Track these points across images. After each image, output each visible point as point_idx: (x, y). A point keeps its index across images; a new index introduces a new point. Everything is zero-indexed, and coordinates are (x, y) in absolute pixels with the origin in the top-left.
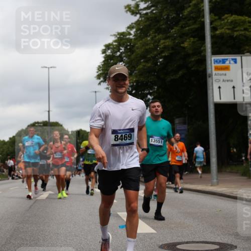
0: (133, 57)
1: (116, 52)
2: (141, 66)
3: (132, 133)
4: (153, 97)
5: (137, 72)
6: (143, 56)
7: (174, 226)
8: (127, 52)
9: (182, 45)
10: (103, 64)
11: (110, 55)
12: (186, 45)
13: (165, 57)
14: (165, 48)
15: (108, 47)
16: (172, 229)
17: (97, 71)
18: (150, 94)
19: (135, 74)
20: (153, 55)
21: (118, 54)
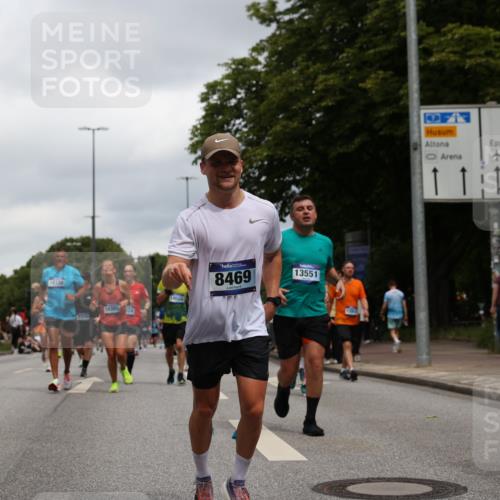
0: (262, 107)
1: (229, 98)
2: (278, 128)
3: (251, 270)
4: (301, 189)
5: (270, 138)
6: (283, 107)
7: (341, 447)
8: (251, 99)
9: (361, 85)
10: (202, 121)
11: (216, 105)
12: (369, 84)
13: (327, 110)
14: (327, 90)
15: (212, 88)
16: (339, 453)
17: (190, 136)
18: (297, 184)
19: (266, 142)
20: (303, 106)
21: (233, 102)
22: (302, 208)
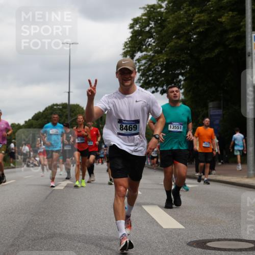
0: (164, 32)
1: (146, 27)
2: (172, 44)
3: (137, 125)
4: (184, 78)
5: (167, 49)
6: (175, 32)
7: (204, 221)
8: (157, 27)
9: (219, 20)
10: (130, 39)
11: (138, 30)
12: (223, 19)
13: (199, 34)
14: (200, 23)
15: (136, 21)
16: (202, 225)
17: (123, 48)
18: (182, 74)
19: (165, 51)
20: (186, 31)
21: (147, 29)
22: (173, 91)
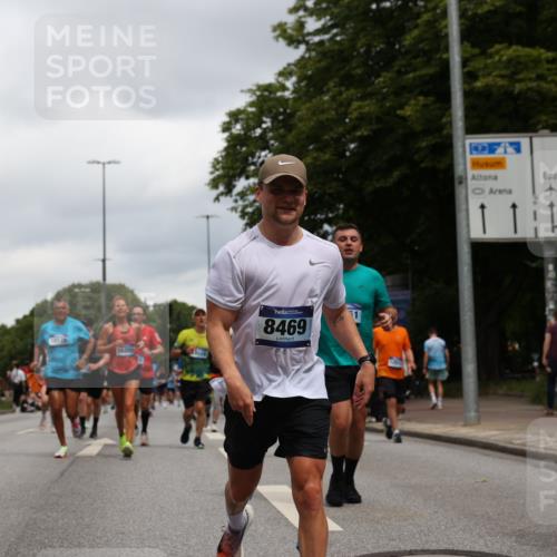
0: (291, 138)
1: (254, 128)
2: (308, 160)
3: (308, 319)
6: (314, 137)
7: (380, 515)
8: (278, 129)
9: (399, 112)
10: (224, 154)
11: (239, 135)
12: (408, 111)
13: (361, 140)
14: (362, 118)
15: (235, 116)
16: (378, 522)
17: (211, 170)
18: (330, 222)
20: (336, 136)
21: (258, 132)
